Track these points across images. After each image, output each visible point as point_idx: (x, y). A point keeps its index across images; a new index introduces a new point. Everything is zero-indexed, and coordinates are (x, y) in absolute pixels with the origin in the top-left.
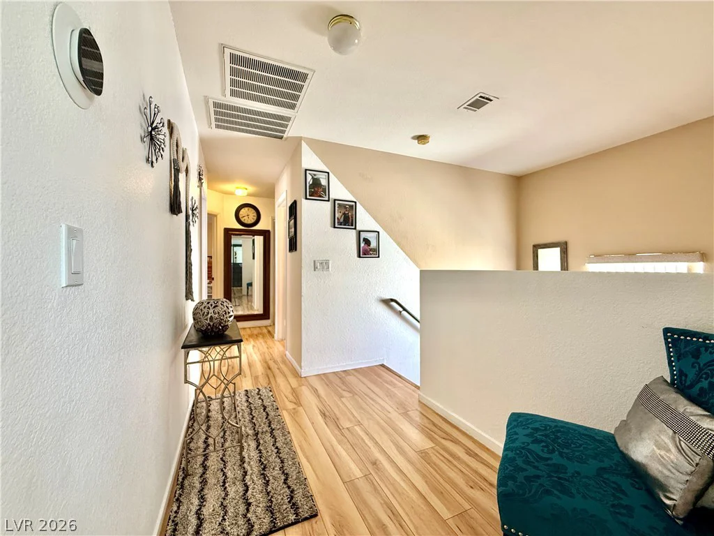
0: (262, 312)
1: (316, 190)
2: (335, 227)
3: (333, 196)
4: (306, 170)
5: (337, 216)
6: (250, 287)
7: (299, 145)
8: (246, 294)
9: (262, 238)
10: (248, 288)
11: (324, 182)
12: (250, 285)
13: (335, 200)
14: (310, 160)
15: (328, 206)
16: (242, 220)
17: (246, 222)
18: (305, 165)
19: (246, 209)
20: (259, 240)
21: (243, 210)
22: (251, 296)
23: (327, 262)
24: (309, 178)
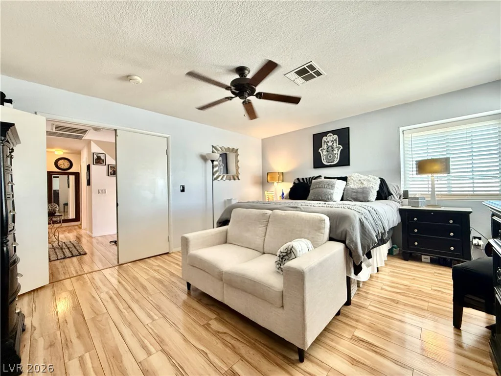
0: (74, 218)
1: (99, 161)
2: (108, 176)
3: (107, 163)
4: (93, 153)
5: (110, 171)
6: (66, 207)
7: (90, 142)
8: (63, 211)
9: (74, 176)
10: (64, 207)
11: (103, 158)
12: (66, 205)
13: (109, 165)
14: (95, 149)
15: (105, 168)
16: (60, 166)
17: (62, 168)
18: (93, 151)
19: (63, 160)
20: (72, 178)
21: (60, 161)
22: (67, 212)
23: (105, 190)
24: (95, 156)
